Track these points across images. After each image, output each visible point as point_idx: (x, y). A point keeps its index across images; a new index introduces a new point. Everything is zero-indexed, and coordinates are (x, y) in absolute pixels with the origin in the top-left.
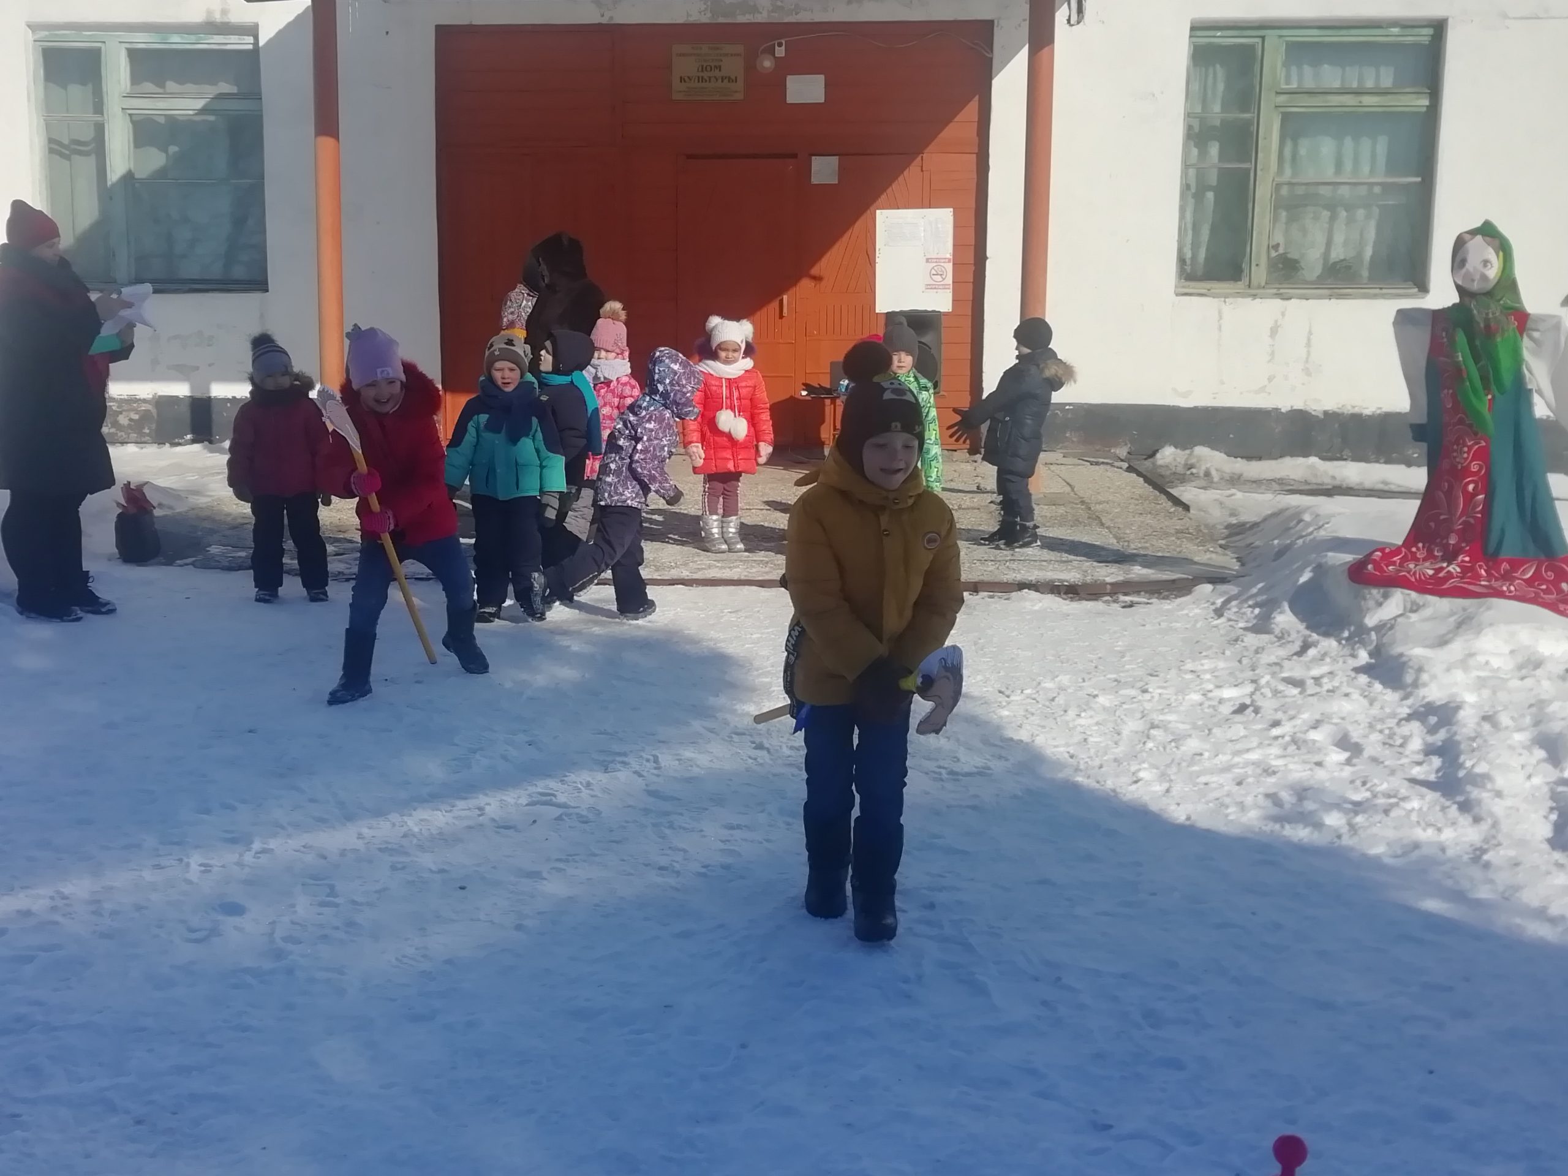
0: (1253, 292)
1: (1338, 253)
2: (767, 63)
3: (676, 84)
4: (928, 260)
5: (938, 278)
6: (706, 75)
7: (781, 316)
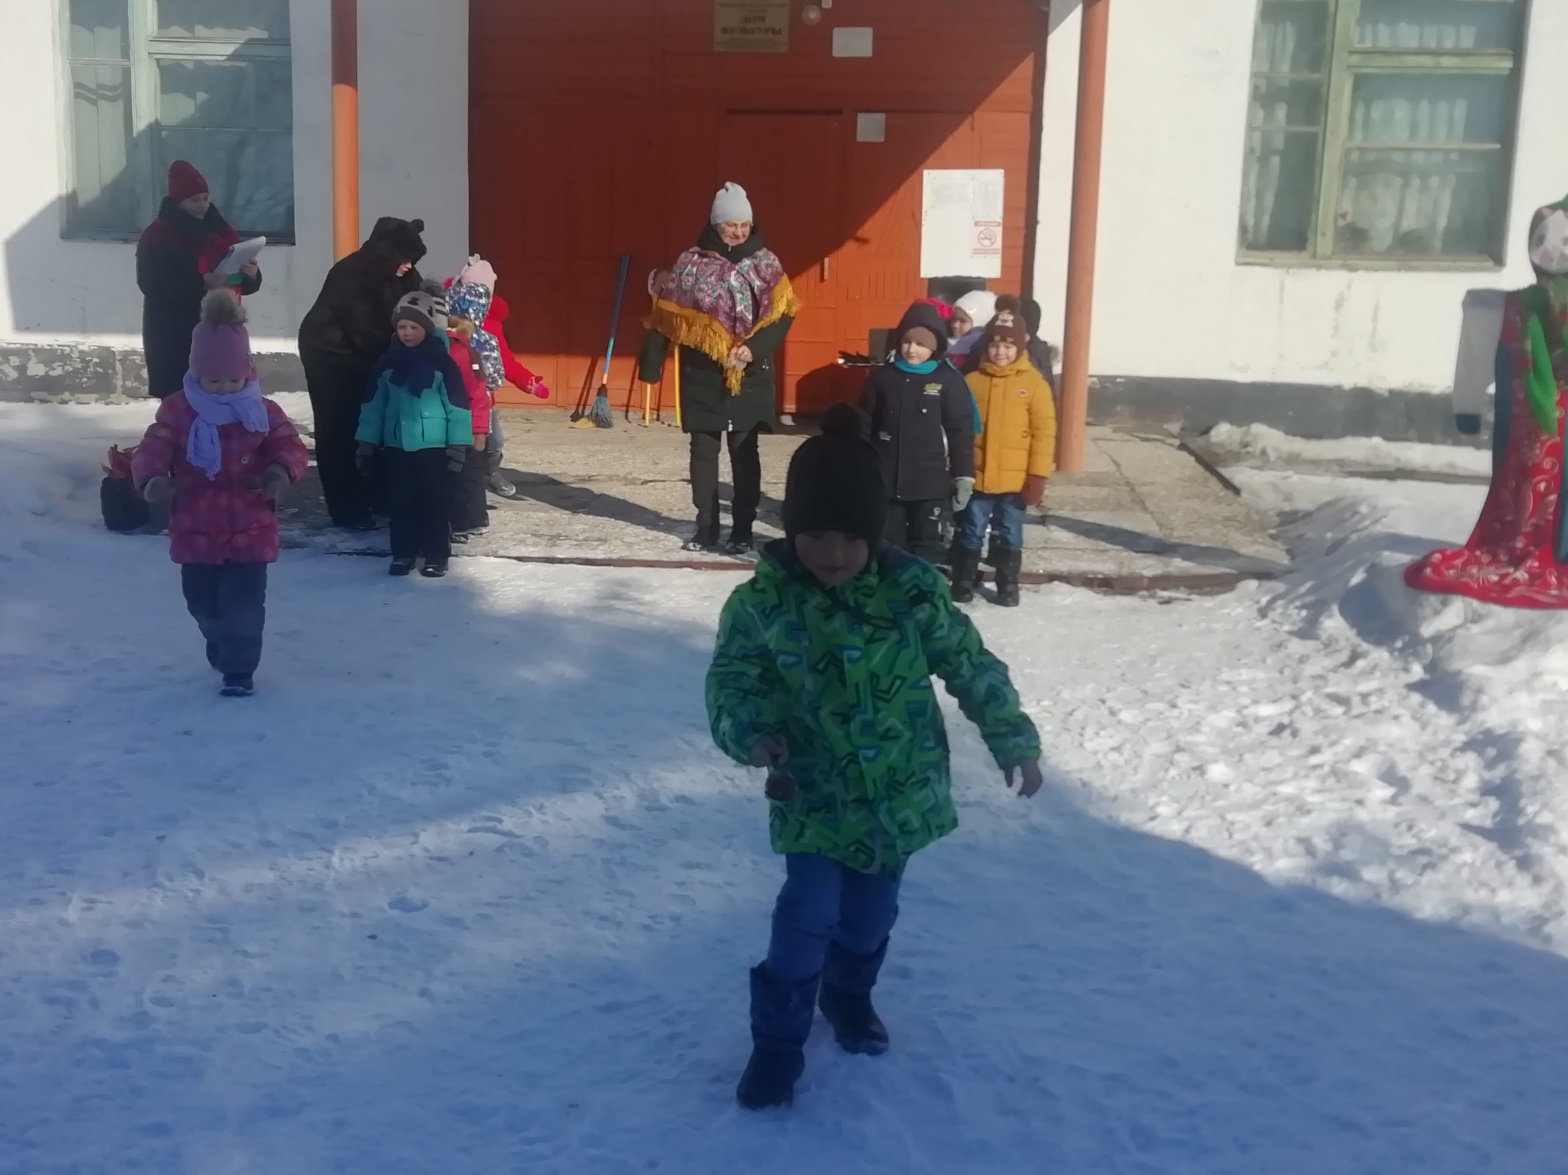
0: (1318, 262)
1: (1410, 223)
2: (813, 15)
3: (718, 36)
4: (976, 224)
5: (987, 242)
6: (748, 26)
7: (822, 279)
